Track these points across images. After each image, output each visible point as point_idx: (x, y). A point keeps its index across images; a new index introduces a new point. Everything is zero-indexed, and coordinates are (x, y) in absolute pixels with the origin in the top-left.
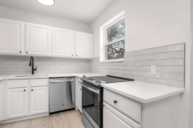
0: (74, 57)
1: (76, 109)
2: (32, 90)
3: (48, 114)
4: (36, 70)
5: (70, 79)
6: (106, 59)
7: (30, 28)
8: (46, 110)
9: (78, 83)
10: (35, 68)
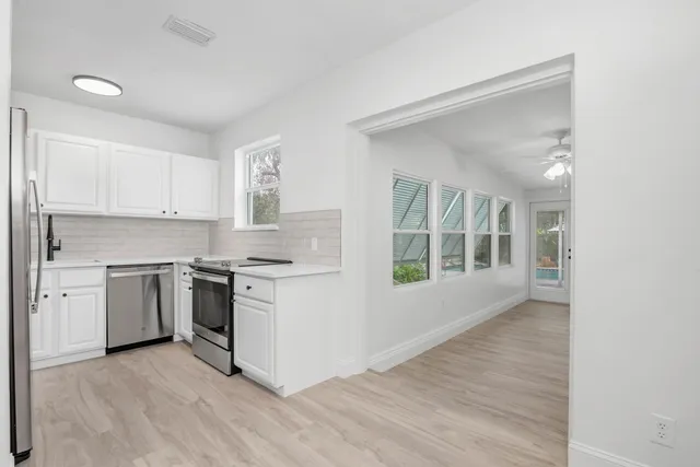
0: (167, 216)
1: (176, 338)
2: (65, 295)
3: (103, 353)
4: (59, 249)
5: (158, 269)
6: (248, 222)
7: (47, 144)
8: (99, 342)
9: (182, 276)
10: (55, 243)
